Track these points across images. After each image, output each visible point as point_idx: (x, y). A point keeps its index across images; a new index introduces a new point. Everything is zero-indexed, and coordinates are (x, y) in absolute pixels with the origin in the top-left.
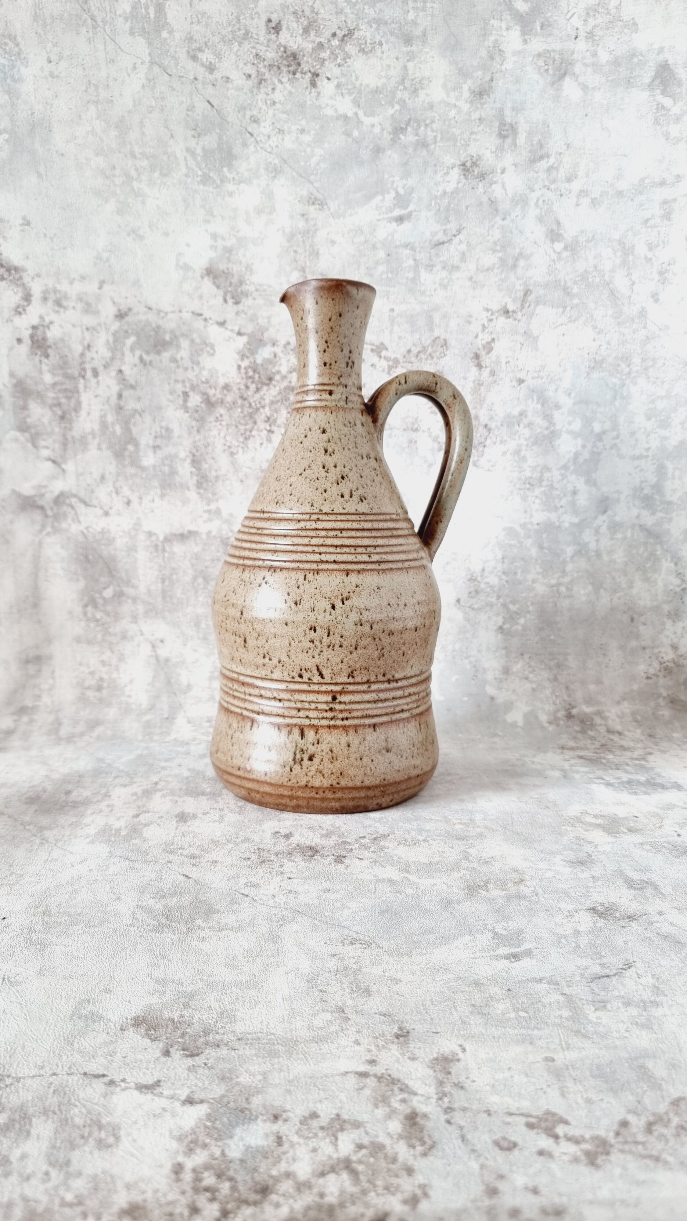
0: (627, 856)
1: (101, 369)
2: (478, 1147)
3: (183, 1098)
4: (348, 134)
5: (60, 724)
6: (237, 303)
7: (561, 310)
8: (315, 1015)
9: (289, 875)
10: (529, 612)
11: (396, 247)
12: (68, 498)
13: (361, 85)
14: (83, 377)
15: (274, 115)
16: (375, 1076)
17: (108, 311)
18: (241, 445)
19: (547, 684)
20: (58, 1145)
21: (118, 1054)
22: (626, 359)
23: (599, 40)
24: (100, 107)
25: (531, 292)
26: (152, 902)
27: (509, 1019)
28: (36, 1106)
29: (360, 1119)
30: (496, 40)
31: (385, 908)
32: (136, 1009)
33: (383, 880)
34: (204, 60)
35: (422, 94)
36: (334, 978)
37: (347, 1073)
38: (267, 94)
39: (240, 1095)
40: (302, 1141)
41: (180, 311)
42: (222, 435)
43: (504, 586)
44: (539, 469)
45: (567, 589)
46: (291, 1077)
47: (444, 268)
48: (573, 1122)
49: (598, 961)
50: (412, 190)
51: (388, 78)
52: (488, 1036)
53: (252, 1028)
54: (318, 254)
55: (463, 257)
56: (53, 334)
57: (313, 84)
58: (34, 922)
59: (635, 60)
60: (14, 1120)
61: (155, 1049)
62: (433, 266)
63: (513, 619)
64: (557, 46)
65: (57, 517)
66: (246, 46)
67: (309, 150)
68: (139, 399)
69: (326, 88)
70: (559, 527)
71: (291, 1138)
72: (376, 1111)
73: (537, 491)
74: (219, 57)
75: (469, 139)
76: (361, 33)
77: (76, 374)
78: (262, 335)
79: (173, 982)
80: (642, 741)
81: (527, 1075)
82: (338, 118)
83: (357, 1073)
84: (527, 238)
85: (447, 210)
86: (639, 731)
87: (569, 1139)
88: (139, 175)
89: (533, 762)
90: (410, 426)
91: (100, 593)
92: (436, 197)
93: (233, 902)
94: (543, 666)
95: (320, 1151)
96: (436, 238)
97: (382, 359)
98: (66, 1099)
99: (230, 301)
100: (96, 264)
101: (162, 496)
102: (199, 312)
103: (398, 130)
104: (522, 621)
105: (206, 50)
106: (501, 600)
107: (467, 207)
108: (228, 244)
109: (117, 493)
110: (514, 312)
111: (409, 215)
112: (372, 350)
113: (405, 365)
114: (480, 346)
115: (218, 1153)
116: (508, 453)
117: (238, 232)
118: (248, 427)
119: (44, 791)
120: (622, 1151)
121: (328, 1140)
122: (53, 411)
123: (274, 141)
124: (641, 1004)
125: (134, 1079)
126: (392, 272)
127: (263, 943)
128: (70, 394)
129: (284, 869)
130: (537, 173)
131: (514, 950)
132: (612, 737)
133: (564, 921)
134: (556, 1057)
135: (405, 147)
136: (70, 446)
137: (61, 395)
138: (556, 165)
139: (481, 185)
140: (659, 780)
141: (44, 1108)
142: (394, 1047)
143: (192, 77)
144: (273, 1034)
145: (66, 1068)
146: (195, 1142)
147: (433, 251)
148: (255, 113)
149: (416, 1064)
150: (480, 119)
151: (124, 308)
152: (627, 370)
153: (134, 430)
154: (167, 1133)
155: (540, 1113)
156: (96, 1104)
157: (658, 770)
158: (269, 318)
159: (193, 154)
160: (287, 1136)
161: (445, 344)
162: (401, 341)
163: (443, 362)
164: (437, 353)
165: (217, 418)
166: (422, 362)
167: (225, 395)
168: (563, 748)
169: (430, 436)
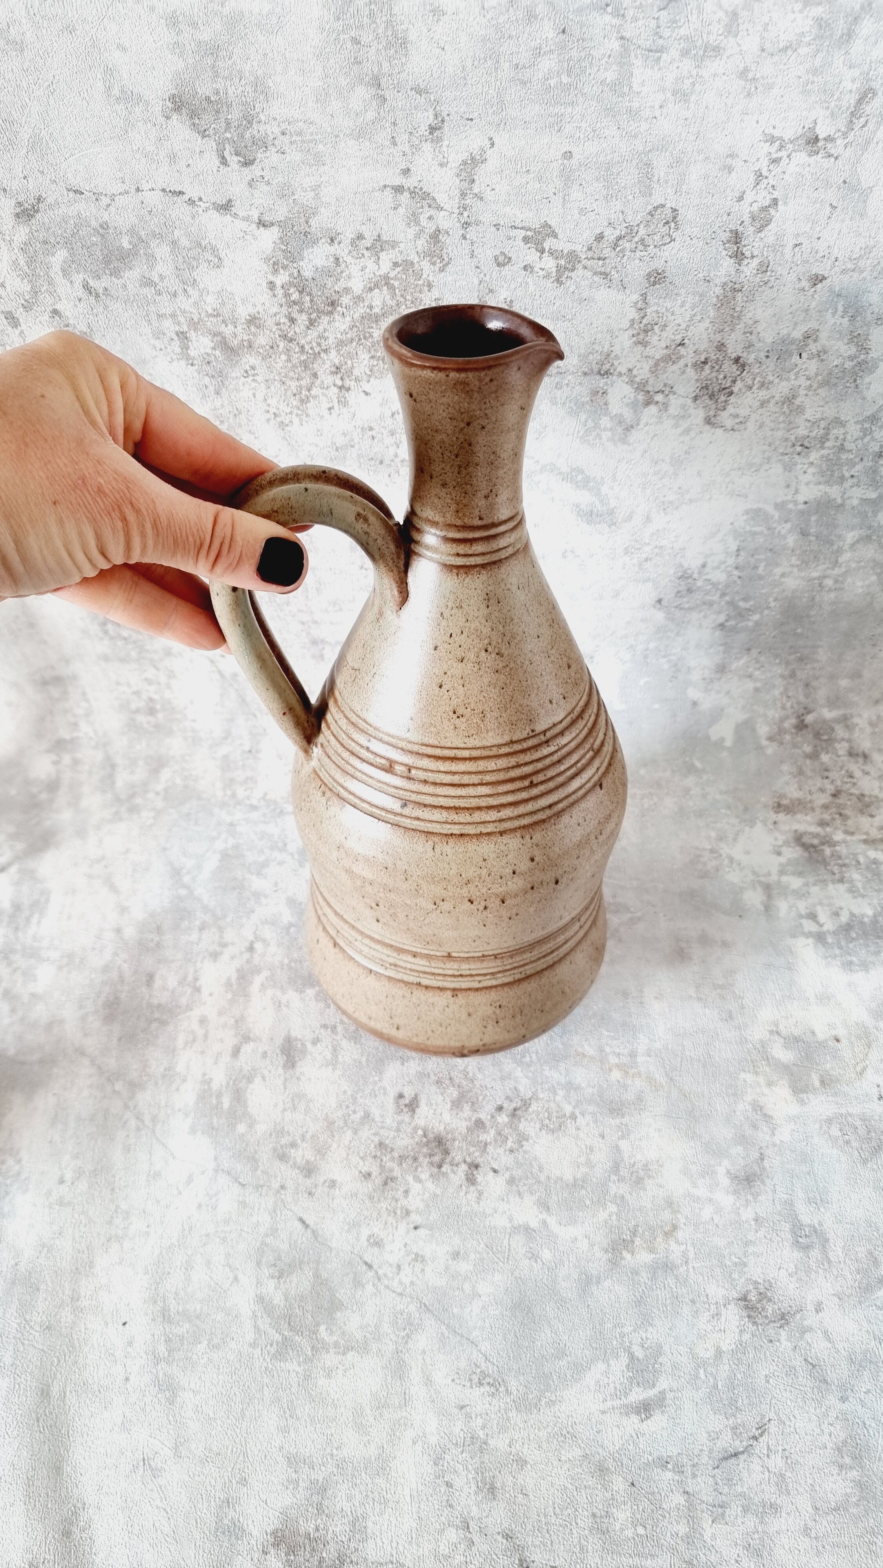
10: (768, 608)
11: (580, 10)
18: (295, 411)
19: (779, 682)
42: (260, 396)
43: (735, 582)
44: (823, 424)
45: (836, 581)
54: (404, 43)
62: (661, 50)
63: (742, 616)
70: (841, 506)
73: (814, 456)
78: (307, 223)
90: (596, 368)
97: (546, 256)
99: (233, 160)
104: (756, 617)
106: (727, 598)
110: (829, 139)
112: (526, 239)
113: (589, 264)
114: (747, 217)
116: (773, 401)
118: (304, 383)
132: (852, 767)
147: (663, 13)
158: (316, 188)
161: (675, 218)
162: (583, 218)
163: (667, 253)
164: (655, 237)
165: (246, 372)
166: (624, 256)
167: (254, 335)
168: (779, 805)
169: (632, 382)
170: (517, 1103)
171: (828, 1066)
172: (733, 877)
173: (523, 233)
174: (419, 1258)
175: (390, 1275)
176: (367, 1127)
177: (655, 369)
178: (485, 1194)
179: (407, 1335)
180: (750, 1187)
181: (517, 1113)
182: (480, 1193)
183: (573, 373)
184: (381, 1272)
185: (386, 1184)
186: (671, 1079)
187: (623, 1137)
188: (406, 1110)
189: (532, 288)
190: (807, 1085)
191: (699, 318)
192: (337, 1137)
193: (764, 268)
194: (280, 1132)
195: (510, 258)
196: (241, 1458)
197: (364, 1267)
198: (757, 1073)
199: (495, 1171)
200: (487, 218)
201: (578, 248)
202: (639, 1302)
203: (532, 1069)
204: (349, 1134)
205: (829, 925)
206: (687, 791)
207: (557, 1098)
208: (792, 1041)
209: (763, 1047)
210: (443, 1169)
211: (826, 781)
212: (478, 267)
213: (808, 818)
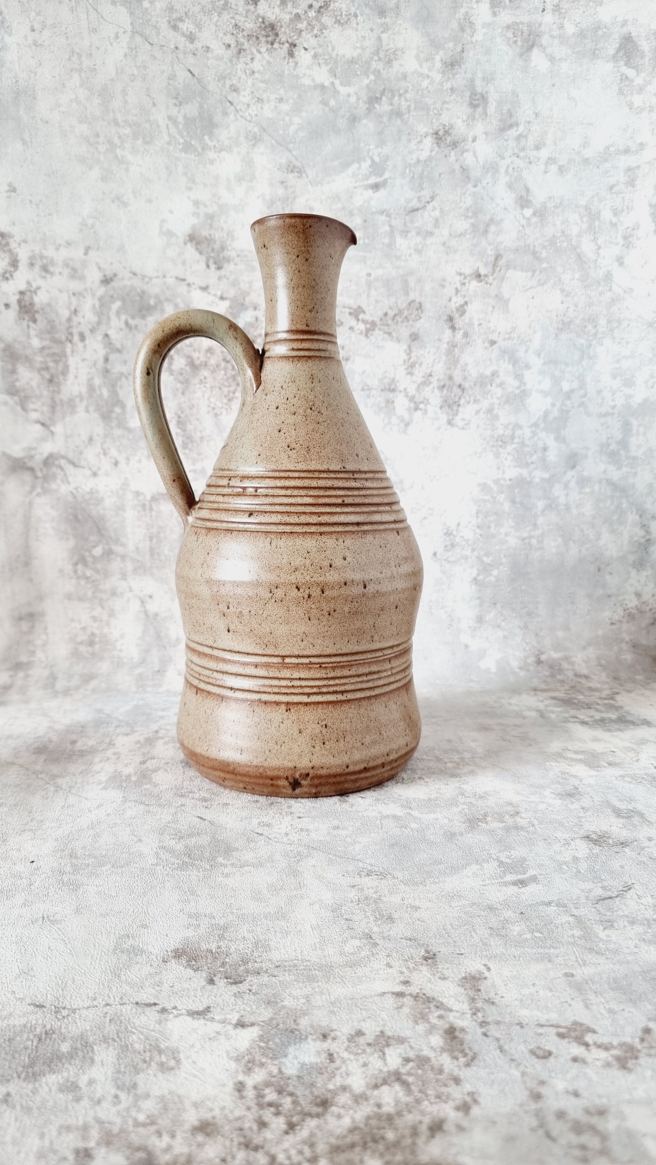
0: (610, 788)
1: (87, 333)
2: (516, 1056)
3: (234, 1022)
4: (325, 103)
5: (55, 679)
6: (219, 268)
7: (530, 274)
8: (345, 942)
9: (298, 815)
11: (372, 214)
12: (57, 459)
13: (337, 55)
14: (71, 341)
15: (253, 85)
16: (411, 995)
17: (94, 276)
18: (225, 406)
19: (517, 631)
20: (123, 1069)
21: (165, 984)
22: (593, 320)
23: (566, 13)
24: (83, 75)
25: (502, 257)
26: (172, 843)
27: (526, 940)
28: (95, 1034)
29: (403, 1035)
30: (467, 13)
31: (394, 841)
32: (174, 942)
33: (388, 817)
34: (185, 29)
35: (396, 64)
36: (357, 907)
37: (384, 993)
38: (247, 64)
39: (287, 1017)
40: (352, 1057)
41: (164, 277)
44: (510, 427)
45: (538, 541)
46: (333, 999)
47: (418, 234)
48: (600, 1031)
49: (600, 884)
50: (387, 158)
51: (364, 49)
52: (509, 955)
53: (287, 956)
55: (437, 223)
56: (40, 299)
57: (291, 54)
58: (63, 864)
59: (600, 32)
60: (76, 1049)
61: (200, 979)
62: (407, 232)
63: (487, 571)
64: (526, 19)
65: (46, 478)
66: (226, 16)
67: (287, 119)
68: (125, 362)
69: (304, 58)
70: (530, 482)
71: (341, 1055)
72: (417, 1027)
73: (509, 448)
74: (199, 27)
75: (442, 109)
76: (337, 4)
77: (63, 338)
78: (244, 299)
79: (205, 916)
80: (607, 683)
81: (551, 990)
82: (315, 87)
83: (393, 993)
84: (498, 205)
85: (421, 177)
86: (604, 675)
87: (599, 1046)
88: (122, 142)
89: (510, 704)
90: (387, 387)
91: (90, 551)
92: (410, 165)
93: (249, 840)
94: (514, 615)
95: (370, 1065)
96: (411, 205)
97: (360, 323)
98: (123, 1027)
99: (213, 267)
100: (81, 230)
102: (182, 277)
103: (373, 100)
105: (187, 20)
107: (440, 175)
108: (210, 211)
109: (105, 454)
110: (485, 276)
111: (385, 182)
112: (350, 314)
113: (382, 327)
114: (454, 309)
115: (275, 1071)
116: (482, 412)
117: (219, 199)
118: (232, 389)
119: (51, 741)
120: (649, 1055)
121: (376, 1055)
122: (41, 374)
123: (253, 110)
124: (645, 922)
125: (185, 1007)
126: (368, 238)
127: (284, 877)
128: (57, 358)
129: (293, 810)
130: (506, 141)
131: (520, 877)
132: (579, 680)
133: (563, 849)
134: (574, 973)
135: (380, 116)
136: (58, 408)
137: (48, 359)
138: (525, 134)
139: (453, 153)
140: (629, 718)
141: (103, 1036)
142: (424, 969)
143: (173, 47)
144: (309, 961)
145: (117, 999)
146: (252, 1061)
147: (407, 218)
148: (234, 82)
149: (447, 983)
150: (451, 89)
151: (109, 274)
152: (594, 331)
153: (121, 394)
154: (225, 1055)
155: (568, 1024)
156: (153, 1031)
157: (627, 708)
159: (175, 122)
160: (338, 1053)
161: (421, 307)
162: (377, 305)
163: (418, 325)
164: (412, 316)
165: (201, 381)
166: (398, 324)
168: (536, 691)
169: (406, 396)
173: (348, 310)
177: (418, 389)
183: (376, 390)
191: (437, 360)
193: (466, 335)
195: (343, 323)
201: (376, 319)
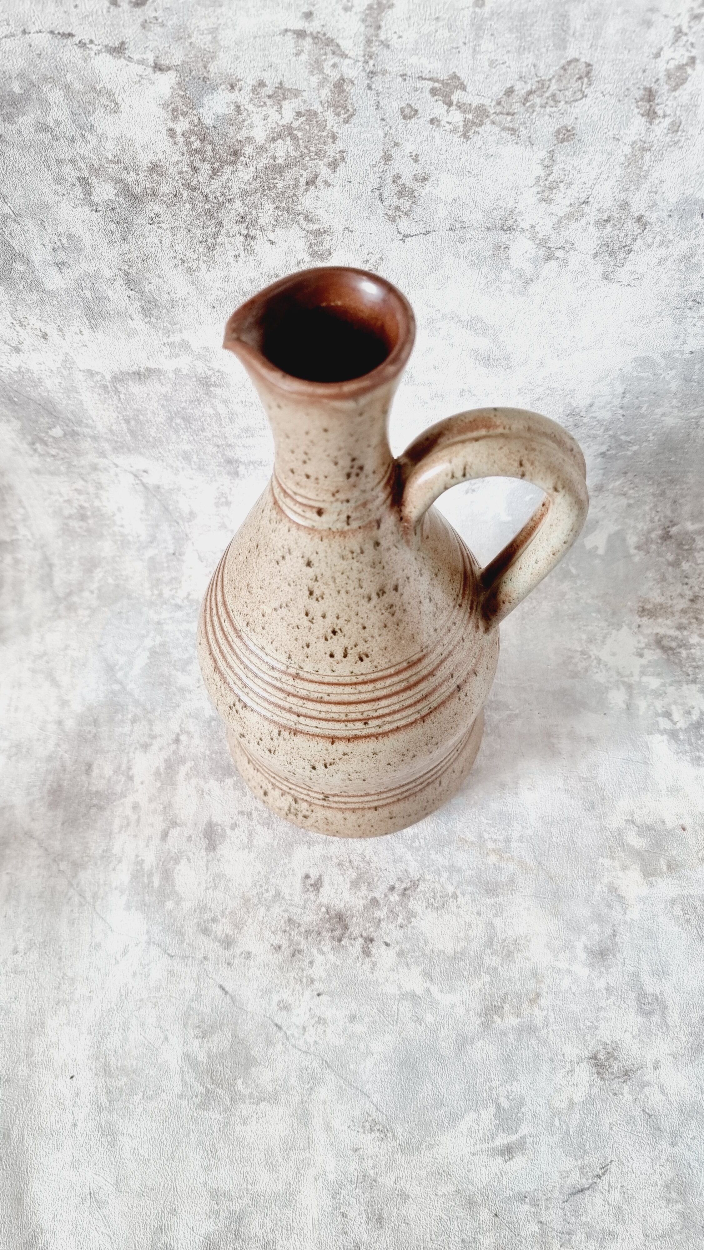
5: (51, 567)
9: (318, 987)
10: (647, 441)
18: (202, 258)
19: (649, 499)
42: (167, 242)
43: (619, 419)
63: (622, 447)
78: (205, 68)
89: (599, 663)
91: (46, 432)
94: (650, 483)
97: (453, 109)
101: (93, 328)
102: (64, 29)
104: (635, 448)
113: (498, 118)
114: (662, 75)
118: (209, 231)
119: (63, 769)
158: (214, 31)
161: (588, 73)
162: (494, 70)
163: (577, 110)
164: (567, 93)
165: (152, 219)
166: (533, 111)
167: (157, 183)
168: (644, 610)
169: (534, 238)
170: (407, 884)
171: (675, 852)
172: (600, 677)
173: (429, 85)
174: (321, 1021)
175: (297, 1035)
176: (278, 904)
177: (557, 227)
178: (378, 965)
179: (311, 1088)
180: (604, 961)
181: (407, 892)
182: (374, 965)
183: (476, 228)
184: (288, 1033)
185: (293, 955)
186: (540, 863)
187: (496, 915)
188: (311, 889)
189: (438, 142)
190: (656, 869)
191: (605, 176)
192: (252, 913)
193: (676, 128)
194: (203, 908)
195: (416, 111)
196: (172, 1192)
197: (275, 1028)
198: (613, 858)
199: (387, 945)
200: (394, 68)
201: (486, 102)
202: (506, 1060)
203: (420, 853)
204: (263, 909)
205: (682, 724)
206: (563, 595)
207: (442, 879)
208: (645, 829)
209: (620, 834)
210: (343, 943)
211: (685, 587)
212: (383, 120)
213: (668, 622)
